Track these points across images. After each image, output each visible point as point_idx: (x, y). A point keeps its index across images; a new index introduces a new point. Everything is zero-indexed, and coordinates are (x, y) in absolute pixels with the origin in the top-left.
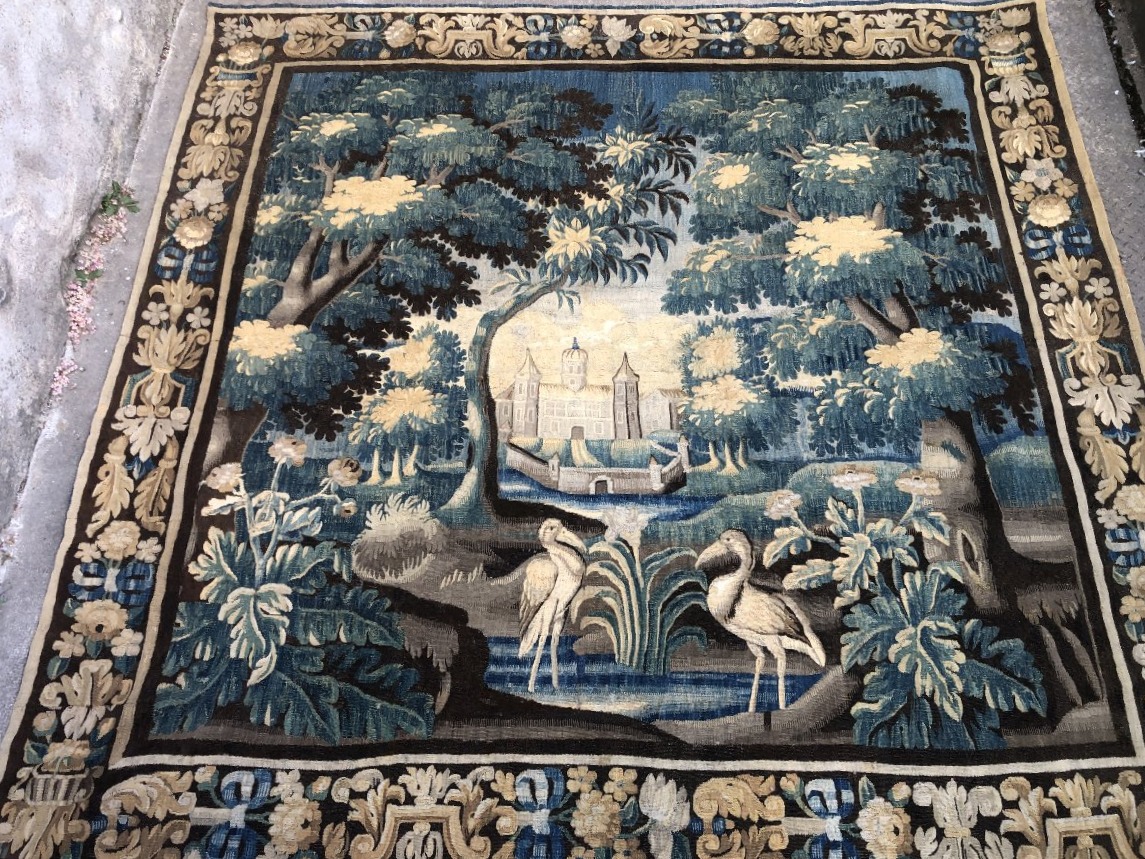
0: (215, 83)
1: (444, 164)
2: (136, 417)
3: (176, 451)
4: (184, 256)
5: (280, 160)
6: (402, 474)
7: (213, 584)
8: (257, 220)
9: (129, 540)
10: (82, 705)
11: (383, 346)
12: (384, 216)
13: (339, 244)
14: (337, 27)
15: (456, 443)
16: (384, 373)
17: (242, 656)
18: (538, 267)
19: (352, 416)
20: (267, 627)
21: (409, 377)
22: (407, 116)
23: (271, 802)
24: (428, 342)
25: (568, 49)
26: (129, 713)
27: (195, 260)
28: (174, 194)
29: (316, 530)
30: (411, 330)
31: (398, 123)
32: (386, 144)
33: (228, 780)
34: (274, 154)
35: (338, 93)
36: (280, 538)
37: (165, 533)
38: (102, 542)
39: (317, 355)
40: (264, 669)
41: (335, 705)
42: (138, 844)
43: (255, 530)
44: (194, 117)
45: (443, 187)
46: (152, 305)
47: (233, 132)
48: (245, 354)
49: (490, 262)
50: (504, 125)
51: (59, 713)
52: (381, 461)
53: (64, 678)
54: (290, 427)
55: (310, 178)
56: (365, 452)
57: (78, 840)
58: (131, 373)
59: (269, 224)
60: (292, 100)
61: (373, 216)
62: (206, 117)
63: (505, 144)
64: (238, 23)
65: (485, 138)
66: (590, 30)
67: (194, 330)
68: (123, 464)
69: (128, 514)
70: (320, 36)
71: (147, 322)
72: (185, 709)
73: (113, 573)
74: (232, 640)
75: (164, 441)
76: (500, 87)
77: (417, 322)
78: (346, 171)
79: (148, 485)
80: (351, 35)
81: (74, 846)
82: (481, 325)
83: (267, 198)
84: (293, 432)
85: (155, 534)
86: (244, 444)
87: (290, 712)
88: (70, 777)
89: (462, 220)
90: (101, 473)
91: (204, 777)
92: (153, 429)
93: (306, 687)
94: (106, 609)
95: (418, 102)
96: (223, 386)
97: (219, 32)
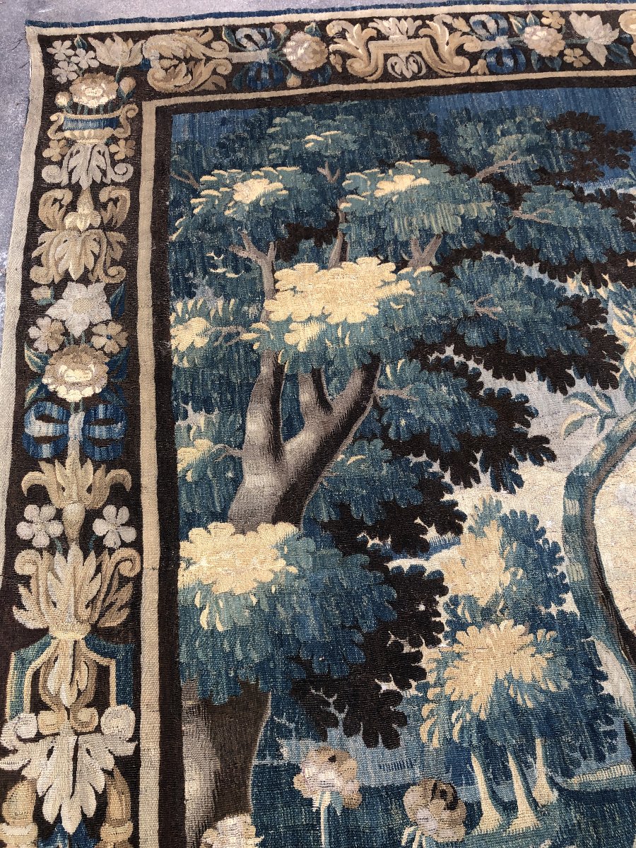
0: (60, 135)
1: (427, 234)
2: (39, 737)
3: (126, 798)
4: (68, 416)
5: (184, 244)
6: (534, 803)
8: (173, 343)
11: (424, 549)
12: (363, 324)
13: (308, 376)
14: (215, 45)
15: (604, 728)
16: (442, 600)
18: (622, 386)
19: (413, 692)
21: (482, 603)
22: (354, 168)
24: (494, 535)
25: (541, 58)
27: (87, 421)
28: (30, 312)
30: (463, 517)
31: (343, 178)
32: (335, 209)
34: (174, 237)
35: (244, 139)
39: (324, 576)
44: (40, 188)
45: (436, 269)
46: (30, 511)
47: (105, 206)
48: (207, 590)
49: (544, 385)
50: (494, 169)
52: (488, 780)
54: (317, 727)
55: (236, 272)
56: (456, 760)
58: (16, 648)
59: (192, 347)
60: (180, 154)
61: (346, 326)
62: (58, 186)
63: (505, 196)
64: (73, 47)
65: (473, 191)
66: (559, 31)
67: (112, 551)
68: (35, 844)
70: (197, 61)
71: (28, 544)
75: (100, 785)
76: (469, 117)
77: (467, 499)
78: (288, 255)
80: (237, 57)
82: (568, 495)
83: (179, 306)
84: (322, 736)
86: (245, 770)
89: (478, 320)
92: (75, 759)
95: (362, 146)
96: (183, 659)
97: (49, 62)
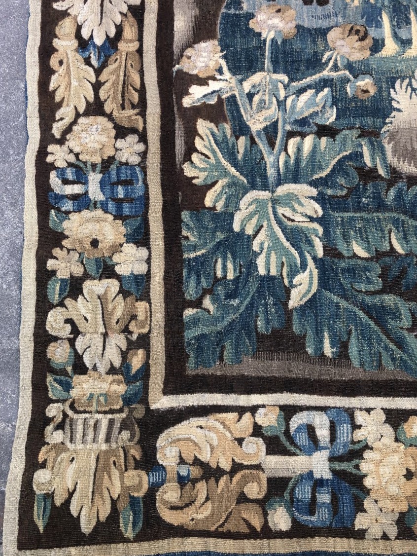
3: (135, 29)
7: (218, 188)
9: (104, 139)
10: (96, 332)
17: (274, 272)
20: (297, 237)
23: (356, 447)
26: (158, 344)
29: (331, 117)
33: (297, 421)
36: (288, 128)
37: (145, 129)
38: (73, 143)
40: (305, 287)
41: (410, 330)
42: (207, 499)
43: (256, 124)
51: (72, 342)
52: (393, 26)
53: (68, 302)
57: (136, 495)
68: (77, 50)
69: (95, 108)
72: (221, 336)
73: (94, 178)
74: (256, 254)
75: (118, 19)
79: (112, 74)
81: (133, 501)
85: (133, 130)
86: (216, 16)
87: (353, 341)
88: (110, 416)
90: (54, 62)
91: (268, 419)
92: (102, 5)
93: (366, 309)
94: (98, 220)
